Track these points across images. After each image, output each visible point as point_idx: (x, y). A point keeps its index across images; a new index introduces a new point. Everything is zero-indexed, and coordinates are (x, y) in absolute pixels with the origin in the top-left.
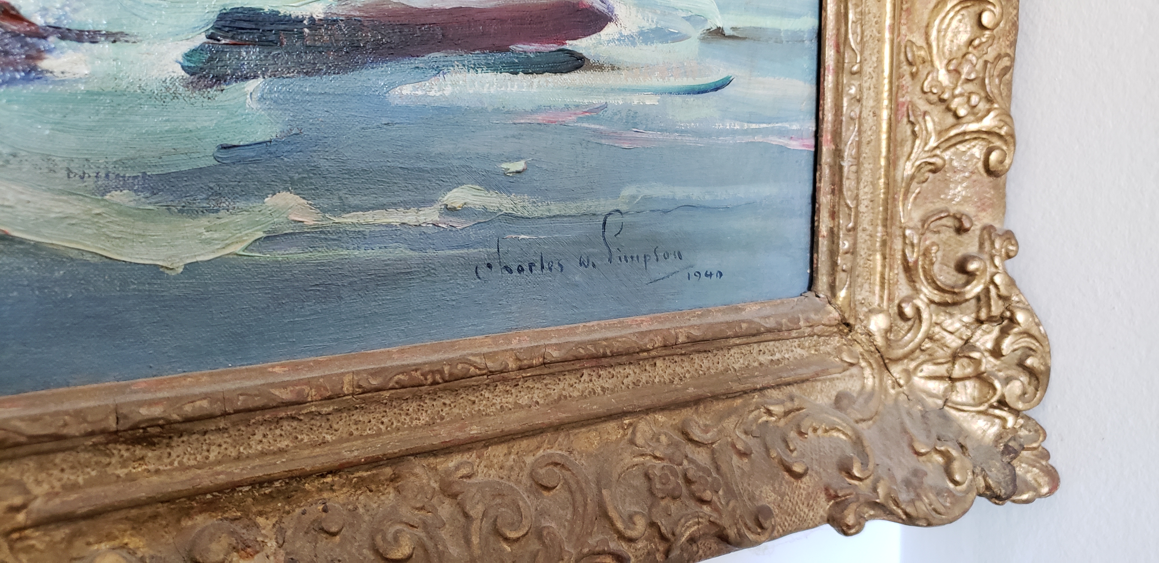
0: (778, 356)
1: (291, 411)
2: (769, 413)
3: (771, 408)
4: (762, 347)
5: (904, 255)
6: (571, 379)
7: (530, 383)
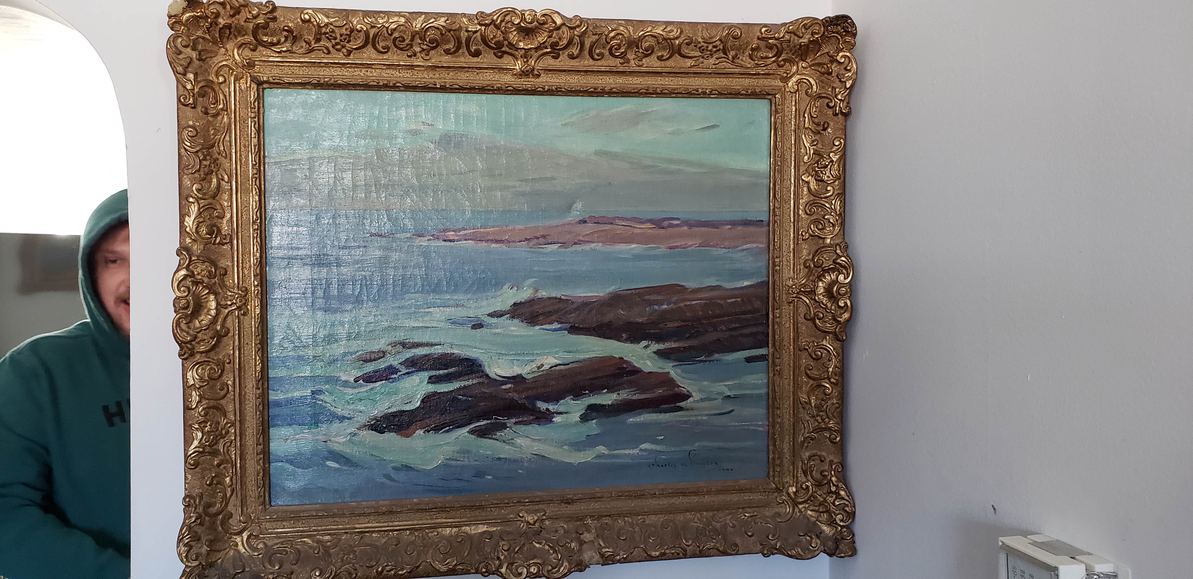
0: (751, 498)
1: (600, 499)
2: (745, 516)
3: (746, 514)
4: (745, 494)
5: (802, 467)
6: (676, 499)
7: (663, 499)
